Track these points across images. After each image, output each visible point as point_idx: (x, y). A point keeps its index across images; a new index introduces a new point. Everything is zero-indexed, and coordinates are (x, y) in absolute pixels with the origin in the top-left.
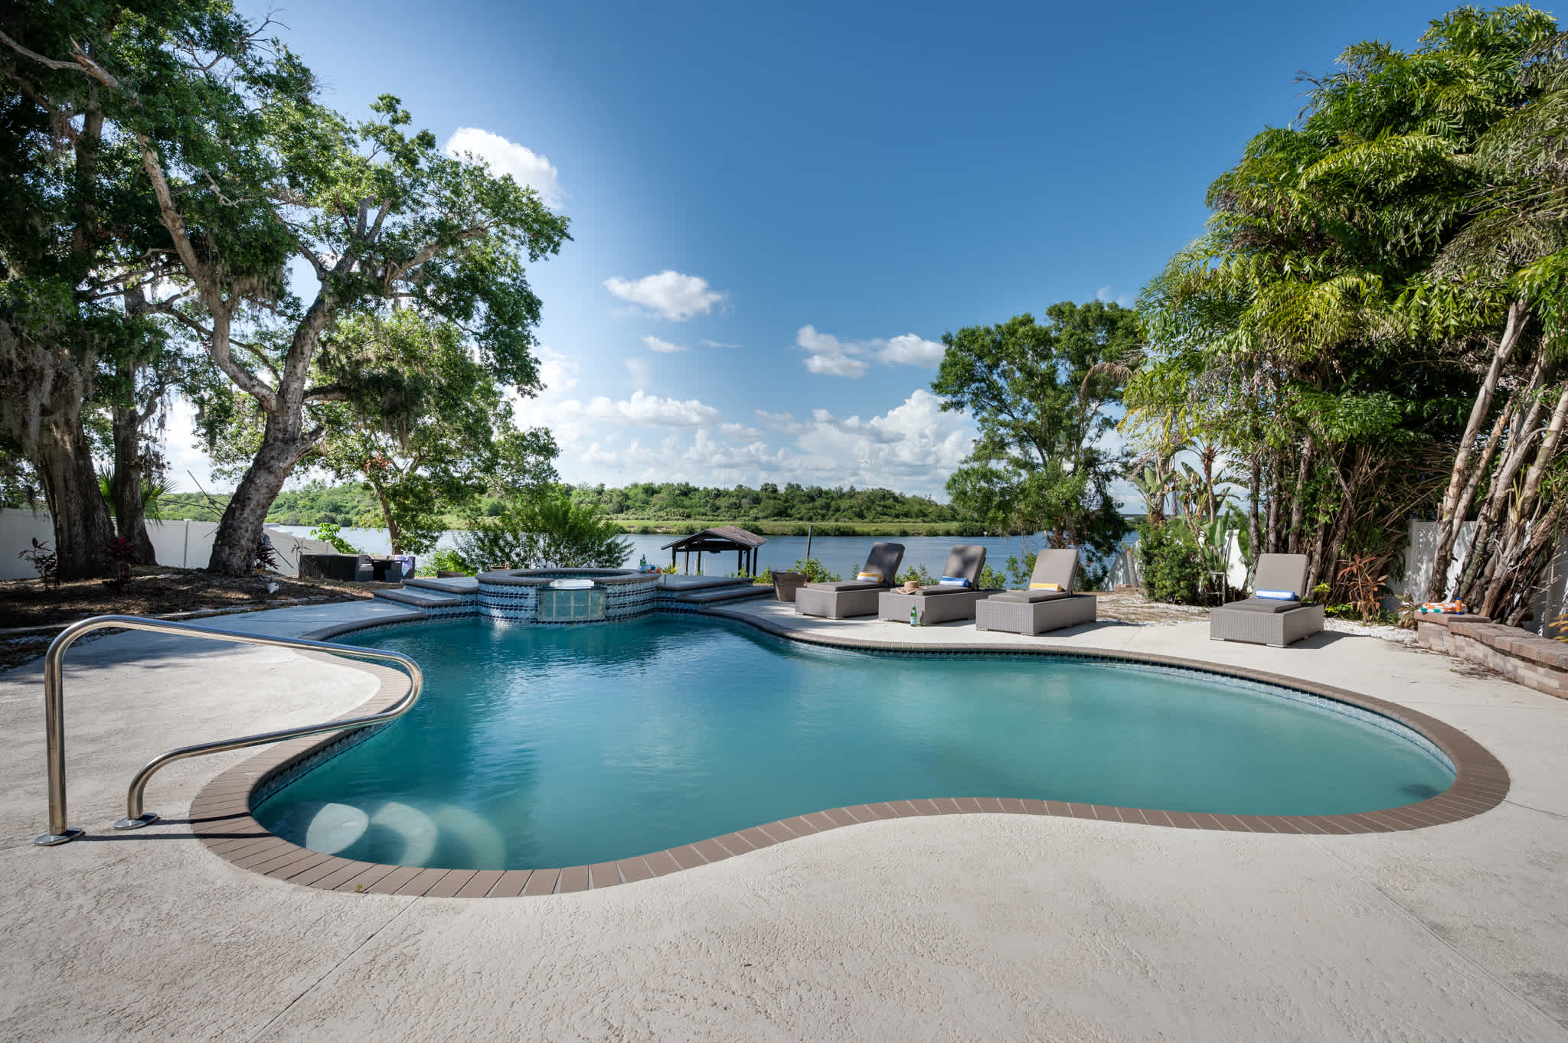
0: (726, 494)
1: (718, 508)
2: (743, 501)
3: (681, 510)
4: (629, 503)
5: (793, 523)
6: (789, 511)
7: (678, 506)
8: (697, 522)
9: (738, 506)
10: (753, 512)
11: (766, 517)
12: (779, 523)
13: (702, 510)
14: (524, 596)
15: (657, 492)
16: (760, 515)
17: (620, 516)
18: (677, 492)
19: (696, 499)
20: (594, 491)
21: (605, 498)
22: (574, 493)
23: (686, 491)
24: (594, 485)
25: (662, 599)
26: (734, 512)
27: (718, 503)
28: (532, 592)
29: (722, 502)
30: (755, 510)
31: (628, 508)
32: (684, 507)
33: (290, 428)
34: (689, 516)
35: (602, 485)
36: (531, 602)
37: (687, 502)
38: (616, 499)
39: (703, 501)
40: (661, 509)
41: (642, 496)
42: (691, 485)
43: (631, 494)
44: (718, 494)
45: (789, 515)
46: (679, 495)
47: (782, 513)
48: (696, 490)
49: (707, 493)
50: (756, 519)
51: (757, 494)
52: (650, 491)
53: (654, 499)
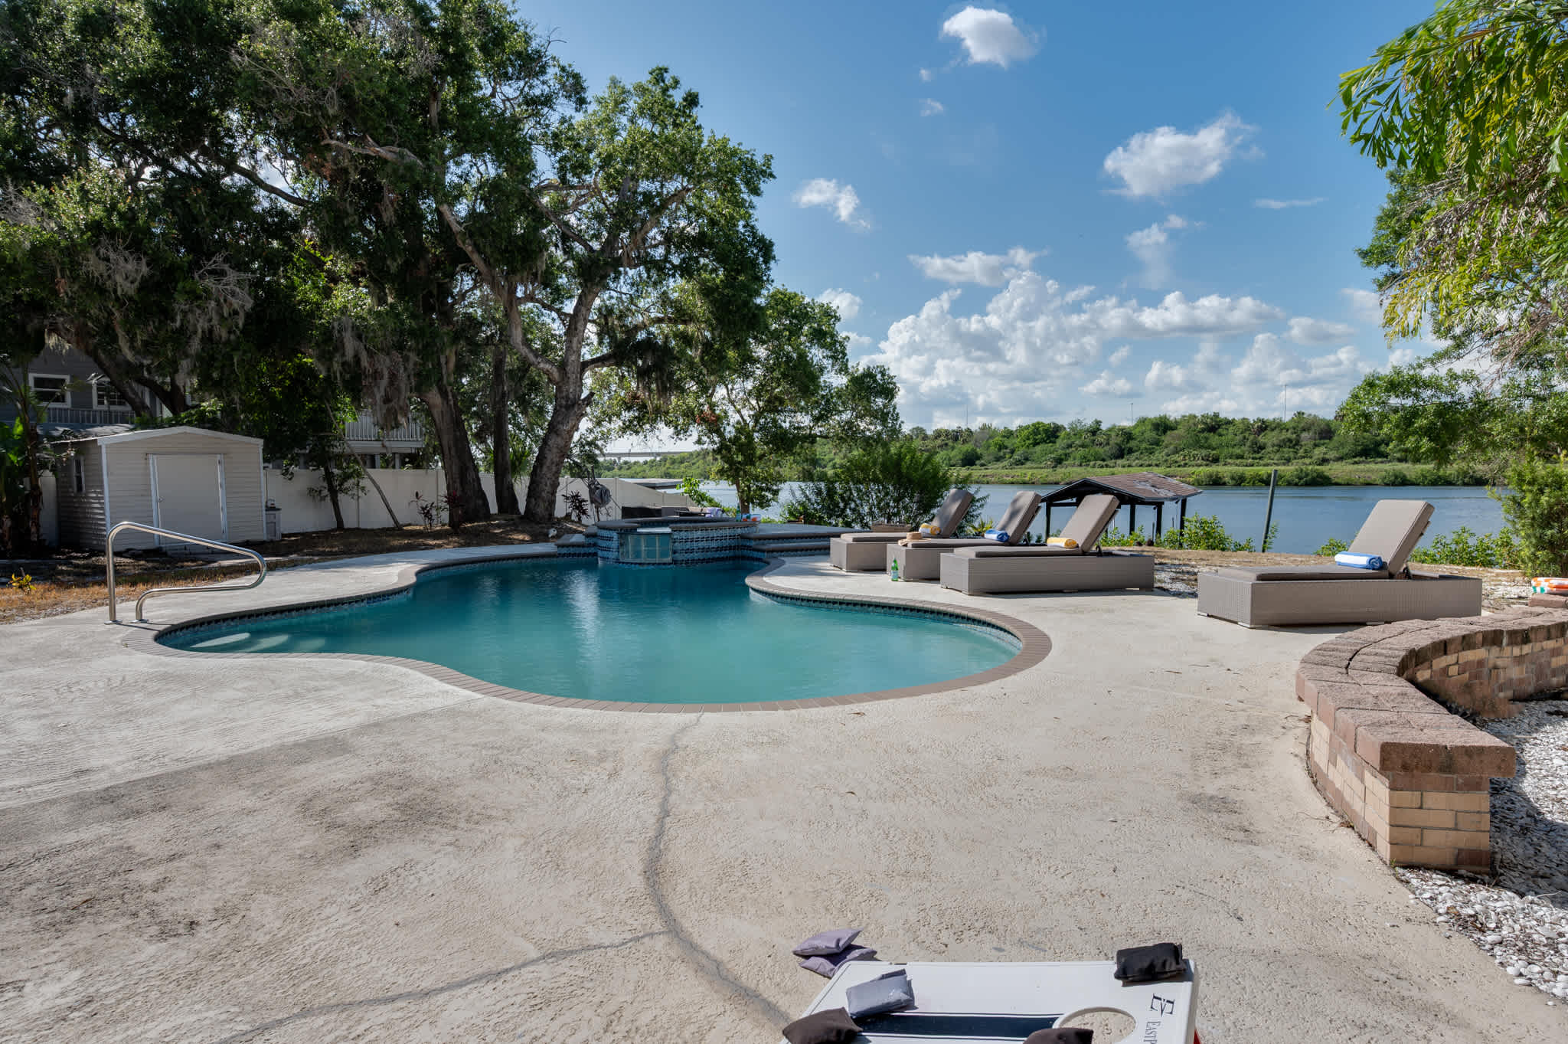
0: (1278, 426)
1: (1262, 448)
2: (1304, 435)
3: (1204, 452)
4: (1132, 444)
5: (1388, 466)
6: (1382, 448)
7: (1201, 447)
8: (1226, 468)
9: (1295, 444)
10: (1318, 453)
11: (1341, 459)
12: (1361, 466)
13: (1237, 451)
14: (610, 539)
15: (1172, 429)
16: (1331, 455)
17: (1119, 462)
18: (1200, 426)
19: (1229, 435)
20: (1088, 431)
21: (1100, 439)
22: (1062, 434)
23: (1215, 425)
24: (1089, 422)
25: (744, 547)
26: (1287, 452)
27: (1261, 439)
28: (615, 535)
29: (1269, 439)
30: (1323, 449)
31: (1131, 451)
32: (1209, 447)
33: (571, 396)
34: (1216, 460)
35: (1098, 423)
36: (614, 544)
37: (1214, 439)
38: (1114, 440)
39: (1239, 438)
40: (1176, 451)
41: (1151, 435)
42: (1222, 416)
43: (1136, 432)
44: (1264, 427)
45: (1384, 455)
46: (1203, 431)
47: (1370, 451)
48: (1229, 423)
49: (1246, 426)
50: (1324, 461)
51: (1328, 424)
52: (1163, 426)
53: (1167, 438)
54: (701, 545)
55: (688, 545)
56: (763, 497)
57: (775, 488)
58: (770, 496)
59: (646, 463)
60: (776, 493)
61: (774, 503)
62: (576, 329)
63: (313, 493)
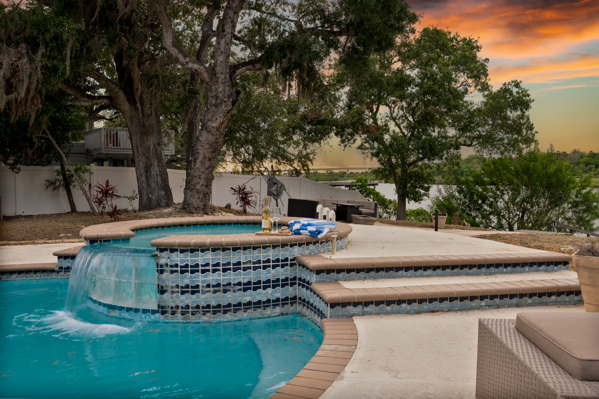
54: (212, 278)
55: (187, 279)
56: (417, 193)
57: (426, 185)
58: (422, 192)
59: (362, 173)
60: (427, 189)
61: (425, 198)
62: (224, 31)
63: (51, 184)
